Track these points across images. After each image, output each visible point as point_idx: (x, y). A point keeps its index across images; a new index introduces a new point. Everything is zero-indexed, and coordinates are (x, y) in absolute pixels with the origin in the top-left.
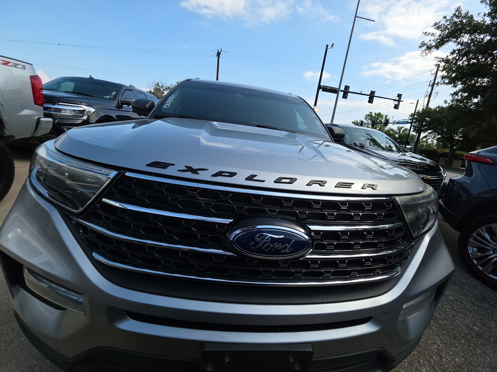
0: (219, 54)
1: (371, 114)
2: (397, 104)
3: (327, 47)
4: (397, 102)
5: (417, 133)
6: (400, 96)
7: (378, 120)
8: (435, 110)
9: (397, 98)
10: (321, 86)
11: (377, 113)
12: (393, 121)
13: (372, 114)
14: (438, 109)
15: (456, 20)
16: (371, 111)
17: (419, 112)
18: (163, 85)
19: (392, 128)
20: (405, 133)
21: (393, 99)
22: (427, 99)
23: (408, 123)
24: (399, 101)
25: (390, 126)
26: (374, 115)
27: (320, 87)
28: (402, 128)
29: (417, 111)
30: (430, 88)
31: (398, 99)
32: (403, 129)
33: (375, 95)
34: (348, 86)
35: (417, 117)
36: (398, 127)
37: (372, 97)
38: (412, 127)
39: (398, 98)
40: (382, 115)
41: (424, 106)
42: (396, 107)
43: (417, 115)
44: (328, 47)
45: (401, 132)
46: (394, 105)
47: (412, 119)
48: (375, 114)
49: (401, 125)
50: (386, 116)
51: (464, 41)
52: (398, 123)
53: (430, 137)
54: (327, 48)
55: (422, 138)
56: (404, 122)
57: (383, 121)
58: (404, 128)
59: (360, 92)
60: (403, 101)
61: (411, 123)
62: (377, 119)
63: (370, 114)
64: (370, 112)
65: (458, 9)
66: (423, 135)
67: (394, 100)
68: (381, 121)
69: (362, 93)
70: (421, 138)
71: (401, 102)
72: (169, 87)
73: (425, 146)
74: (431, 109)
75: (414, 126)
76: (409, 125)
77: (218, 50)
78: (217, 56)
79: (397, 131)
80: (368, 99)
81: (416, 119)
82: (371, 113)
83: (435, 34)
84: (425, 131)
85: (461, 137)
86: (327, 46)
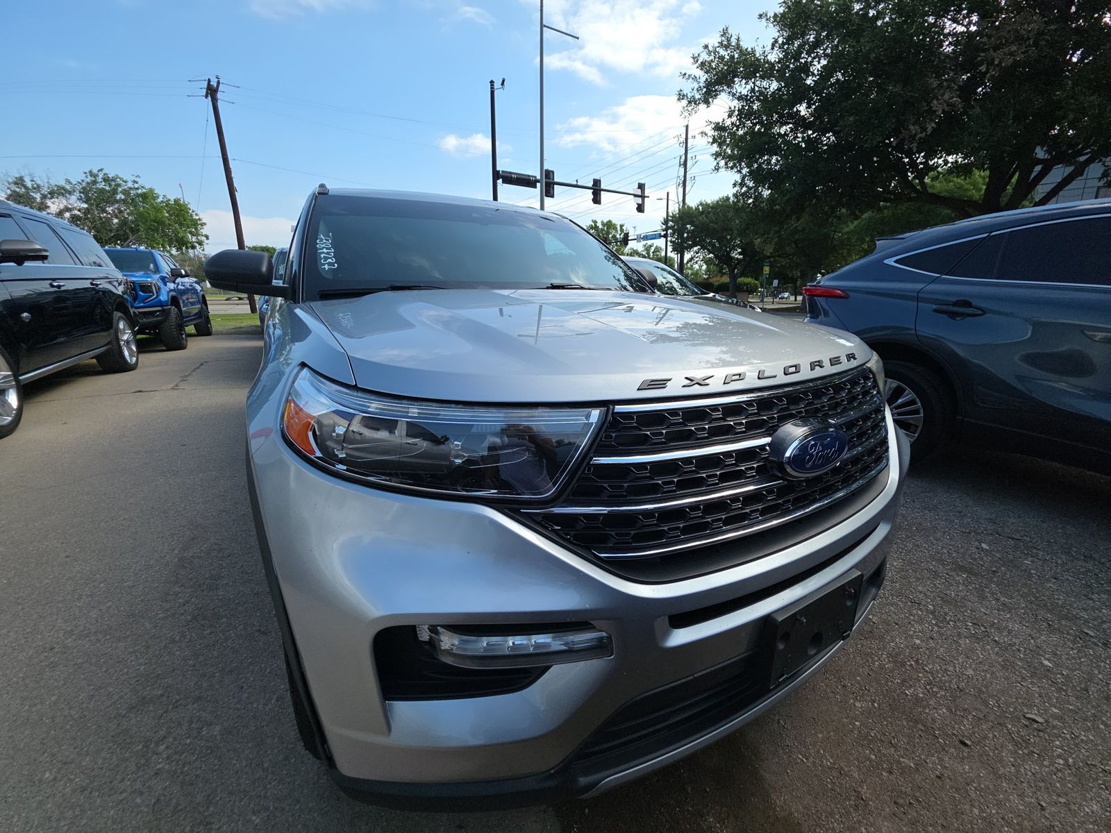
0: (212, 92)
1: (595, 225)
2: (641, 203)
3: (491, 85)
4: (640, 199)
5: (677, 254)
6: (641, 186)
7: (610, 236)
8: (697, 209)
9: (639, 192)
10: (499, 171)
11: (605, 222)
12: (637, 235)
13: (598, 225)
14: (700, 208)
15: (722, 52)
16: (594, 219)
17: (674, 216)
18: (39, 182)
19: (635, 249)
20: (657, 255)
21: (632, 192)
22: (681, 190)
23: (660, 236)
24: (643, 197)
25: (632, 245)
26: (601, 227)
27: (496, 175)
28: (651, 246)
29: (671, 214)
30: (682, 170)
31: (640, 194)
32: (653, 249)
33: (602, 187)
34: (550, 171)
35: (673, 224)
36: (645, 246)
37: (597, 191)
38: (669, 243)
39: (640, 190)
40: (614, 224)
41: (678, 203)
42: (640, 208)
43: (672, 221)
44: (493, 85)
45: (651, 254)
46: (637, 206)
47: (666, 230)
48: (603, 224)
49: (649, 242)
50: (621, 226)
51: (742, 94)
52: (646, 238)
53: (698, 259)
54: (493, 88)
55: (688, 262)
56: (654, 236)
57: (618, 236)
58: (655, 246)
59: (575, 183)
60: (648, 197)
61: (665, 236)
62: (608, 233)
63: (593, 225)
64: (592, 221)
65: (725, 33)
66: (687, 256)
67: (635, 196)
68: (614, 237)
69: (579, 184)
70: (685, 261)
71: (646, 199)
72: (63, 188)
73: (691, 275)
74: (692, 207)
75: (671, 242)
76: (663, 240)
77: (209, 81)
78: (206, 97)
79: (644, 253)
80: (592, 197)
81: (672, 228)
82: (595, 222)
83: (698, 78)
84: (690, 248)
85: (740, 253)
86: (492, 82)
